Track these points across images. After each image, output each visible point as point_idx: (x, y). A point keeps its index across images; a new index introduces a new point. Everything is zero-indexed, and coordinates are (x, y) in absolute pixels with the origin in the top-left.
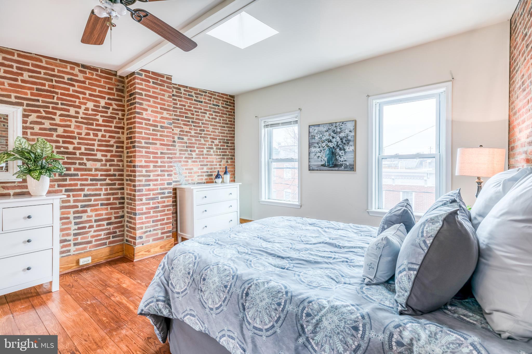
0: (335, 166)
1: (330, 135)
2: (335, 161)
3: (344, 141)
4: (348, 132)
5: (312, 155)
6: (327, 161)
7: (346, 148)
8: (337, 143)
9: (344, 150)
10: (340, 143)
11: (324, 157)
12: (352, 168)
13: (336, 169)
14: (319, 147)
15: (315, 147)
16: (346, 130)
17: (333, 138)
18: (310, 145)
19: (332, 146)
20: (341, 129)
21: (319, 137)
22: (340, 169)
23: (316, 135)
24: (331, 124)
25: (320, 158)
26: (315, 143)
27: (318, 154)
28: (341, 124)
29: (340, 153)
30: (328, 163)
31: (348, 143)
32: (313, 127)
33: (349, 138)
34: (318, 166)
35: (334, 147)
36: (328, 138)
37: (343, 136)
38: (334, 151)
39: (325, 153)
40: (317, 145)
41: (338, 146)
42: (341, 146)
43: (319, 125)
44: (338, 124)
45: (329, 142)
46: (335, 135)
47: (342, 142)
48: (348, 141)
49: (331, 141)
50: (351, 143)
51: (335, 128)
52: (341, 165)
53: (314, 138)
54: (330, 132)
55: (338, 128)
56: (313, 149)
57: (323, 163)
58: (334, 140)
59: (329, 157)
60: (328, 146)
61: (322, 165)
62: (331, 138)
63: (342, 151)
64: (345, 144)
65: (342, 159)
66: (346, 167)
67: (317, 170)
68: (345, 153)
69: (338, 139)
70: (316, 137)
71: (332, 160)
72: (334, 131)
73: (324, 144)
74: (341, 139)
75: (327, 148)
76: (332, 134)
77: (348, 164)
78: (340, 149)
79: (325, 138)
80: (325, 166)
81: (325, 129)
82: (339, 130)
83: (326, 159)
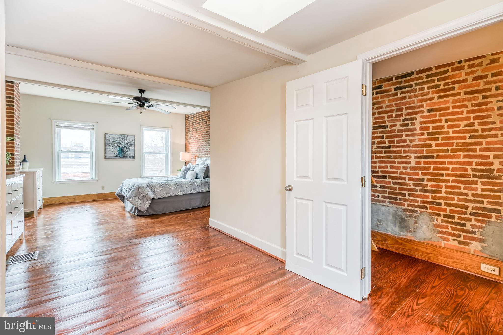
0: (124, 156)
1: (120, 140)
2: (123, 154)
3: (129, 145)
4: (131, 141)
5: (107, 150)
6: (118, 154)
7: (131, 148)
8: (125, 145)
9: (129, 149)
10: (126, 145)
11: (116, 152)
12: (133, 158)
13: (124, 158)
14: (113, 146)
15: (110, 146)
16: (130, 139)
17: (122, 142)
18: (106, 145)
19: (121, 146)
20: (127, 138)
21: (113, 141)
22: (127, 158)
23: (111, 139)
24: (121, 135)
25: (113, 152)
26: (110, 144)
27: (113, 150)
28: (127, 136)
29: (127, 150)
30: (119, 155)
31: (131, 146)
32: (108, 135)
33: (132, 143)
34: (112, 156)
35: (122, 147)
36: (119, 142)
37: (128, 142)
38: (122, 149)
39: (117, 150)
40: (111, 145)
41: (125, 147)
42: (127, 147)
43: (113, 134)
44: (125, 136)
45: (119, 144)
46: (123, 141)
47: (128, 145)
48: (131, 145)
49: (121, 144)
50: (133, 146)
51: (123, 138)
52: (127, 156)
53: (109, 141)
54: (121, 139)
55: (125, 137)
56: (108, 147)
57: (116, 155)
58: (123, 143)
59: (120, 152)
60: (119, 146)
61: (115, 156)
62: (121, 142)
63: (128, 149)
64: (129, 146)
65: (128, 153)
66: (130, 157)
67: (112, 159)
68: (130, 150)
69: (125, 143)
70: (110, 141)
71: (121, 154)
72: (123, 139)
73: (116, 145)
74: (127, 143)
75: (118, 147)
76: (122, 140)
77: (131, 156)
78: (127, 148)
79: (117, 142)
80: (117, 157)
81: (117, 137)
82: (126, 139)
83: (118, 153)
